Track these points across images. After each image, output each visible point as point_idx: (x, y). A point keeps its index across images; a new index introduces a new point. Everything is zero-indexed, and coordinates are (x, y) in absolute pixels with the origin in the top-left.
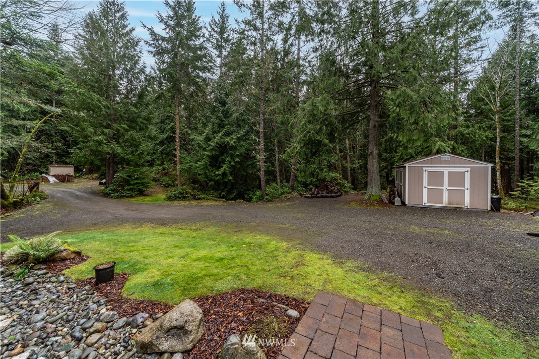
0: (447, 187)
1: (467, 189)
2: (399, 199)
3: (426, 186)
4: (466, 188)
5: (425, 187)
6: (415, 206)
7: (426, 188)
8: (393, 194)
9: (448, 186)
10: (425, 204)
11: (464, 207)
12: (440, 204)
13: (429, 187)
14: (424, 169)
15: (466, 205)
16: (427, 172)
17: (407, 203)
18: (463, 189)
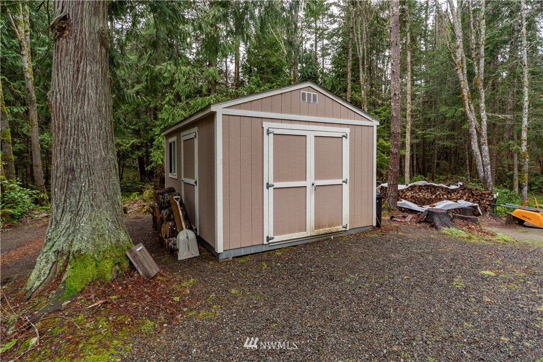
0: (313, 181)
1: (346, 182)
2: (191, 234)
3: (271, 182)
4: (344, 179)
5: (268, 186)
6: (243, 252)
7: (271, 189)
8: (169, 219)
9: (316, 178)
10: (268, 239)
11: (340, 228)
12: (300, 231)
13: (277, 185)
14: (266, 125)
15: (344, 224)
16: (271, 135)
17: (220, 249)
18: (339, 181)
